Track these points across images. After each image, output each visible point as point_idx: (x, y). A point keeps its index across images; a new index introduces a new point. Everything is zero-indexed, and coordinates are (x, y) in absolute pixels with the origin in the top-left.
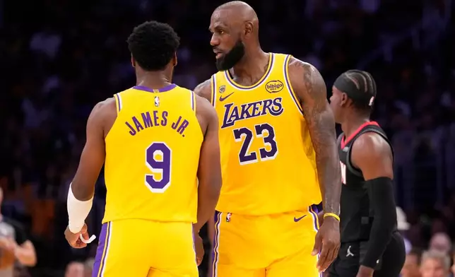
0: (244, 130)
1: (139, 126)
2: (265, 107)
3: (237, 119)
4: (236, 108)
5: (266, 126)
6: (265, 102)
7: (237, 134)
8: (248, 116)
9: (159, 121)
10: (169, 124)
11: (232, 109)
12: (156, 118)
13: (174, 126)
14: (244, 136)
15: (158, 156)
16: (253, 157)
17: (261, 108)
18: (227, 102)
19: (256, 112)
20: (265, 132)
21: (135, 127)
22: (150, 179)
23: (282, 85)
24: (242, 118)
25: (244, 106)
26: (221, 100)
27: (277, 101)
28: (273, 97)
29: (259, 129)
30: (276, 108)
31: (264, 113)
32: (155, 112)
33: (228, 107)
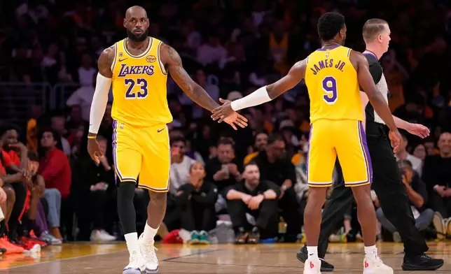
0: (131, 80)
1: (318, 69)
2: (144, 69)
3: (128, 73)
4: (128, 68)
5: (143, 80)
6: (145, 67)
7: (127, 82)
8: (134, 73)
9: (328, 65)
10: (334, 65)
11: (125, 67)
12: (326, 63)
13: (336, 67)
14: (130, 83)
15: (329, 84)
16: (133, 95)
17: (142, 69)
18: (123, 63)
19: (139, 71)
20: (142, 83)
21: (316, 70)
22: (326, 97)
23: (155, 59)
24: (131, 73)
25: (132, 67)
26: (120, 61)
27: (152, 68)
28: (149, 65)
29: (139, 81)
30: (150, 71)
31: (143, 73)
32: (326, 60)
33: (123, 66)
